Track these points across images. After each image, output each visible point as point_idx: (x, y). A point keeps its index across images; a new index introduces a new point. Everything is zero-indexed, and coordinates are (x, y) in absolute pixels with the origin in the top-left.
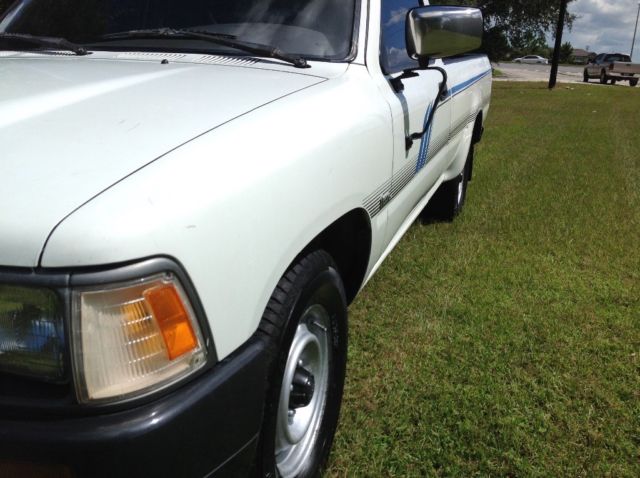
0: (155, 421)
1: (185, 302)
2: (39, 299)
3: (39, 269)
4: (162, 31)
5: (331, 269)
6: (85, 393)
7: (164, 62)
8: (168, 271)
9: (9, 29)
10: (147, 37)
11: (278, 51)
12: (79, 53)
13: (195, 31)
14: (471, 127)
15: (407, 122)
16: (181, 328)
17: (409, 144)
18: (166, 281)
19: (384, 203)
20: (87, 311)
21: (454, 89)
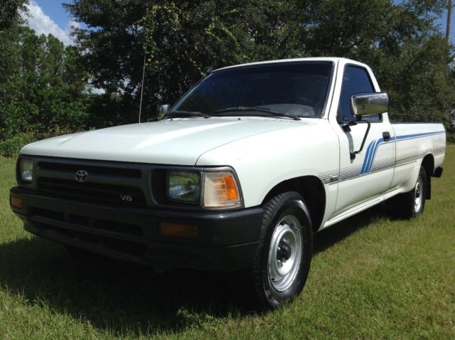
0: (222, 217)
1: (235, 182)
2: (196, 177)
3: (196, 166)
4: (240, 108)
6: (203, 204)
7: (239, 119)
8: (231, 172)
10: (234, 110)
11: (287, 114)
12: (206, 118)
14: (420, 161)
15: (351, 146)
16: (233, 191)
17: (353, 156)
18: (230, 174)
19: (333, 180)
20: (207, 179)
21: (399, 138)
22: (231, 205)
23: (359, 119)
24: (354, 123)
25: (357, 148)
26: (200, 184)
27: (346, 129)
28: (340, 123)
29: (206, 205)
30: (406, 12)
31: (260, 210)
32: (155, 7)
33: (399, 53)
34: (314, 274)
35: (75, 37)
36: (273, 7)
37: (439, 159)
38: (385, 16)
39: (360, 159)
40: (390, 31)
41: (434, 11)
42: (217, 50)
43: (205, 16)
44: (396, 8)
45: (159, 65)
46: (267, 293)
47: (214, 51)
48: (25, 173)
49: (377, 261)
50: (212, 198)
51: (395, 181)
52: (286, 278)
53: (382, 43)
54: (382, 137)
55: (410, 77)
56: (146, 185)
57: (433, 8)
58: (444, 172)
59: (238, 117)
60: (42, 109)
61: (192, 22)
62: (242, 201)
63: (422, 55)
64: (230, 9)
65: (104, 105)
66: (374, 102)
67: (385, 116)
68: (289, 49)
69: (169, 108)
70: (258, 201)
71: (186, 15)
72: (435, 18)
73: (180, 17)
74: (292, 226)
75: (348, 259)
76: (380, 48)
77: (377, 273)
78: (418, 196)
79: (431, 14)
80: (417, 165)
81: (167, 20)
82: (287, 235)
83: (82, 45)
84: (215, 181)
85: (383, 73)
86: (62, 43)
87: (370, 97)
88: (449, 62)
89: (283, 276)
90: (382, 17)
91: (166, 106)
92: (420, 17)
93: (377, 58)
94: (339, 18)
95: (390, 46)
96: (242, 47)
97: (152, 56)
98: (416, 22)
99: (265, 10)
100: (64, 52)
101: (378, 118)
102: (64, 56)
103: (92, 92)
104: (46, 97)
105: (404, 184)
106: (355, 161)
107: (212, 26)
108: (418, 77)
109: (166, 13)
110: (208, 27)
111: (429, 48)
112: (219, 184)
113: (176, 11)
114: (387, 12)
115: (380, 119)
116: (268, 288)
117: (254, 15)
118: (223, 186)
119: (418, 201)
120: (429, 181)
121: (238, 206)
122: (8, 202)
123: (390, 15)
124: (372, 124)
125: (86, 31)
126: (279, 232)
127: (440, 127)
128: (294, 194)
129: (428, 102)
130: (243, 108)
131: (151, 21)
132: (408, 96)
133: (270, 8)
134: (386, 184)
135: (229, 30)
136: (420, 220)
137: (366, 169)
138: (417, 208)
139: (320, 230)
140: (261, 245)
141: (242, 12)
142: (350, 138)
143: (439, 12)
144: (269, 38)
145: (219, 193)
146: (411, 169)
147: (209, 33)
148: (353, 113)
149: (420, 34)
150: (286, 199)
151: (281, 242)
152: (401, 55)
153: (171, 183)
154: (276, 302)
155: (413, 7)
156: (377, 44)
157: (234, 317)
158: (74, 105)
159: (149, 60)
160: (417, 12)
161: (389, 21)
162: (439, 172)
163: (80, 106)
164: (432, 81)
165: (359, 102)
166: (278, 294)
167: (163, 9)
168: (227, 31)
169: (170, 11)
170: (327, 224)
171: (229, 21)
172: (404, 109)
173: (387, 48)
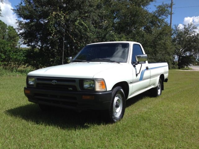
0: (100, 93)
1: (104, 83)
2: (92, 82)
4: (100, 59)
5: (122, 90)
9: (76, 59)
10: (98, 60)
11: (115, 61)
13: (105, 59)
14: (159, 76)
15: (136, 72)
16: (104, 86)
17: (137, 75)
18: (103, 81)
19: (131, 83)
20: (96, 82)
21: (151, 68)
22: (103, 90)
23: (138, 63)
24: (137, 64)
25: (138, 72)
26: (94, 84)
27: (134, 66)
28: (132, 64)
29: (96, 90)
30: (154, 16)
31: (111, 92)
32: (54, 13)
33: (152, 32)
34: (126, 114)
35: (18, 24)
36: (101, 13)
37: (166, 76)
38: (146, 17)
39: (139, 76)
40: (148, 23)
41: (165, 15)
42: (80, 31)
43: (75, 17)
44: (150, 14)
45: (56, 37)
46: (113, 117)
47: (79, 31)
48: (29, 82)
49: (146, 110)
50: (98, 88)
51: (151, 84)
52: (118, 113)
53: (145, 28)
54: (146, 68)
55: (156, 42)
56: (77, 85)
57: (164, 14)
58: (168, 80)
59: (100, 62)
60: (6, 56)
61: (70, 19)
62: (106, 89)
63: (161, 33)
64: (85, 14)
65: (32, 54)
66: (143, 57)
67: (147, 62)
68: (109, 31)
69: (72, 58)
70: (110, 89)
71: (67, 17)
72: (165, 18)
73: (64, 17)
74: (119, 97)
75: (136, 109)
76: (144, 30)
77: (146, 113)
78: (159, 89)
79: (164, 17)
80: (158, 78)
81: (59, 18)
82: (118, 100)
83: (21, 28)
84: (99, 83)
85: (145, 41)
86: (6, 24)
87: (142, 56)
88: (171, 35)
89: (117, 113)
90: (145, 18)
91: (71, 57)
92: (159, 18)
93: (143, 35)
94: (128, 18)
95: (148, 29)
96: (90, 30)
97: (53, 33)
98: (158, 20)
99: (98, 14)
100: (7, 29)
101: (144, 62)
102: (7, 31)
103: (21, 47)
104: (8, 51)
105: (154, 84)
106: (138, 76)
107: (78, 21)
108: (159, 42)
109: (59, 15)
110: (76, 22)
111: (163, 31)
112: (100, 84)
113: (63, 15)
114: (147, 16)
115: (145, 62)
116: (113, 116)
117: (94, 16)
118: (101, 84)
119: (159, 91)
120: (163, 83)
121: (105, 90)
122: (23, 92)
123: (148, 17)
124: (142, 64)
125: (22, 21)
126: (116, 99)
127: (166, 64)
128: (120, 87)
129: (164, 52)
130: (101, 59)
131: (52, 19)
132: (156, 50)
133: (100, 13)
134: (148, 84)
135: (85, 23)
136: (160, 98)
137: (141, 79)
138: (159, 93)
139: (127, 99)
140: (111, 102)
141: (89, 15)
142: (136, 69)
143: (167, 16)
144: (100, 25)
145: (100, 86)
146: (156, 79)
147: (77, 24)
148: (136, 61)
149: (159, 24)
150: (118, 89)
151: (116, 102)
152: (153, 33)
153: (84, 84)
154: (115, 120)
155: (157, 14)
156: (143, 28)
157: (103, 124)
158: (19, 54)
159: (52, 35)
160: (158, 15)
161: (148, 19)
162: (166, 80)
163: (22, 55)
164: (165, 44)
165: (138, 57)
166: (116, 118)
167: (57, 14)
168: (84, 23)
169: (60, 14)
170: (129, 97)
171: (84, 19)
172: (154, 55)
173: (147, 31)
